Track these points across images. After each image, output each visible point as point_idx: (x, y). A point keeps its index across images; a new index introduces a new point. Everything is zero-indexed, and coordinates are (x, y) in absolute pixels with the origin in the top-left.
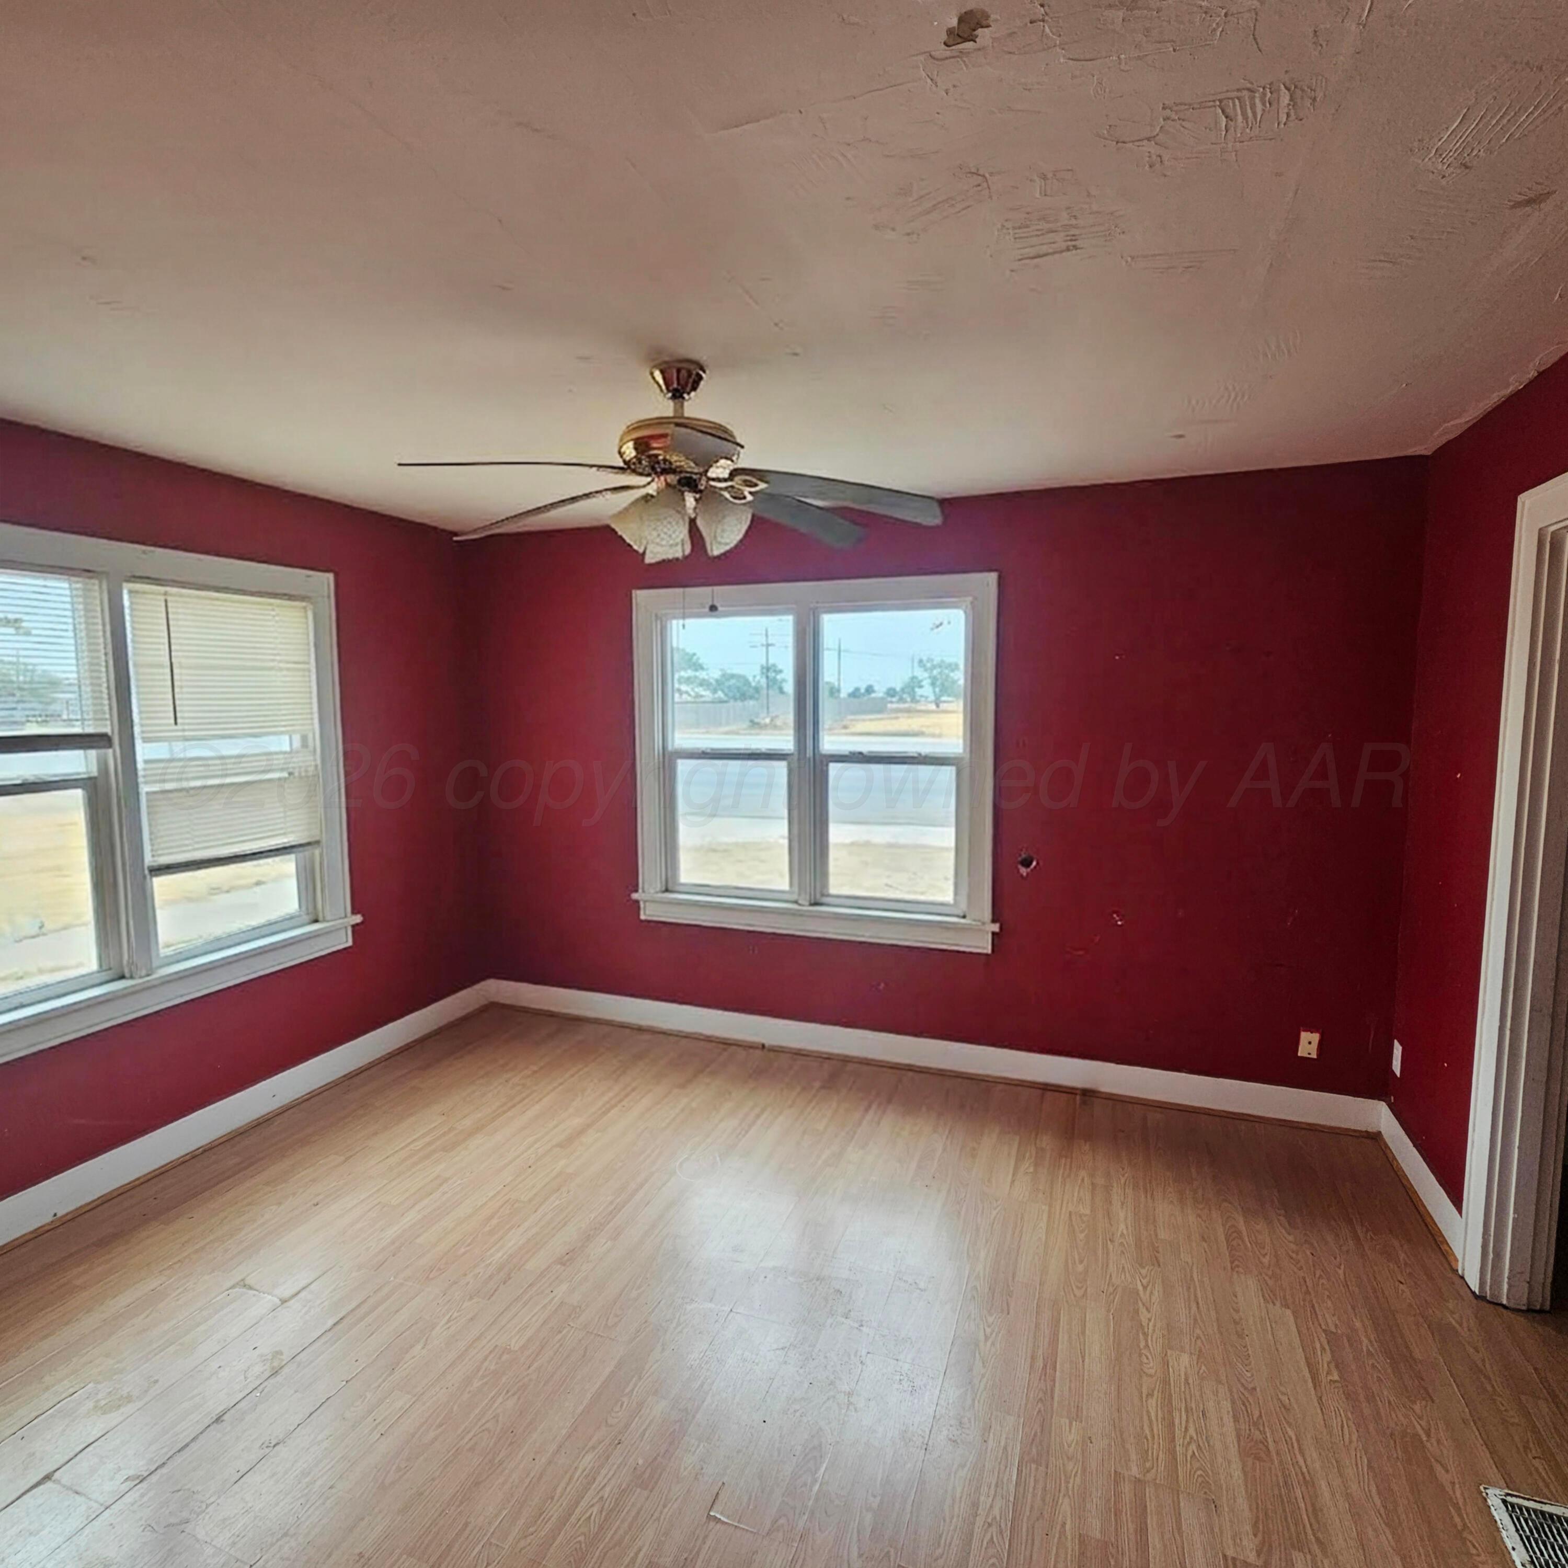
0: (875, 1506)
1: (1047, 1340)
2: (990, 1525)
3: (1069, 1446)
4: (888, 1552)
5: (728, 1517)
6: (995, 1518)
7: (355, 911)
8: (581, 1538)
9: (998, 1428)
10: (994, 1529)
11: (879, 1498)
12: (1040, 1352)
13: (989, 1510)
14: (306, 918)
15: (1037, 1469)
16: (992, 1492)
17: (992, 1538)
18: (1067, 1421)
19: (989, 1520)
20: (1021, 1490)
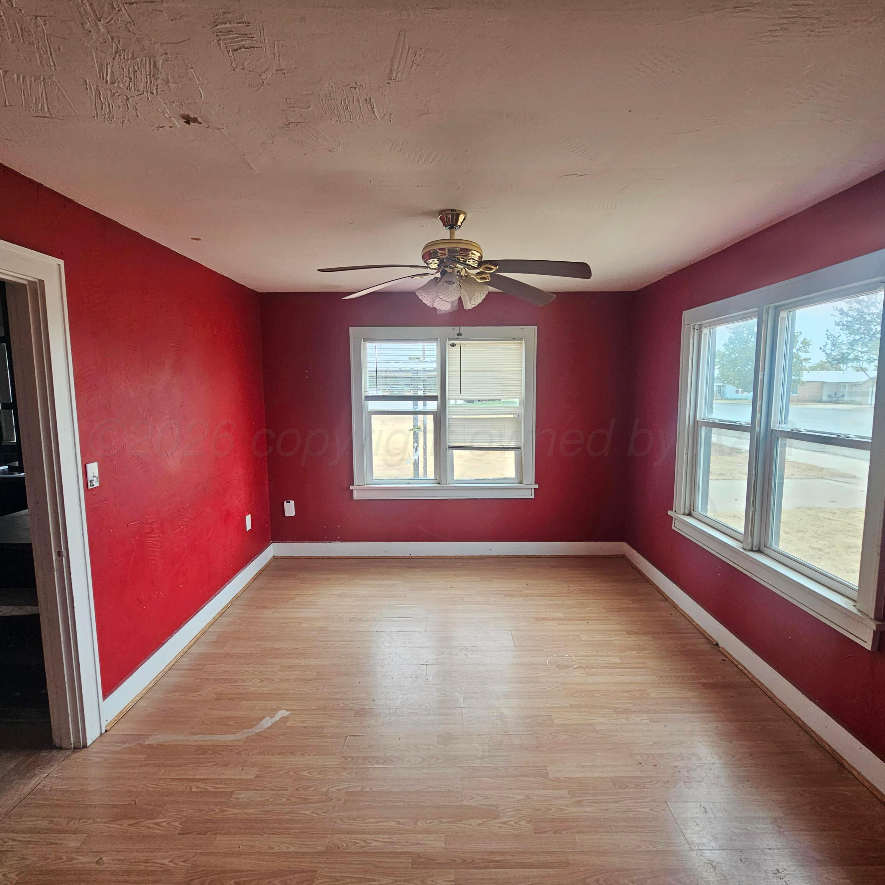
0: (365, 790)
1: (524, 861)
2: (366, 842)
3: (432, 881)
4: (342, 800)
5: (348, 742)
6: (370, 843)
7: (536, 482)
8: (331, 706)
9: (432, 839)
10: (363, 844)
11: (370, 791)
12: (510, 857)
13: (374, 840)
14: (516, 481)
15: (409, 862)
16: (386, 840)
17: (358, 843)
18: (453, 879)
19: (368, 841)
20: (391, 855)
